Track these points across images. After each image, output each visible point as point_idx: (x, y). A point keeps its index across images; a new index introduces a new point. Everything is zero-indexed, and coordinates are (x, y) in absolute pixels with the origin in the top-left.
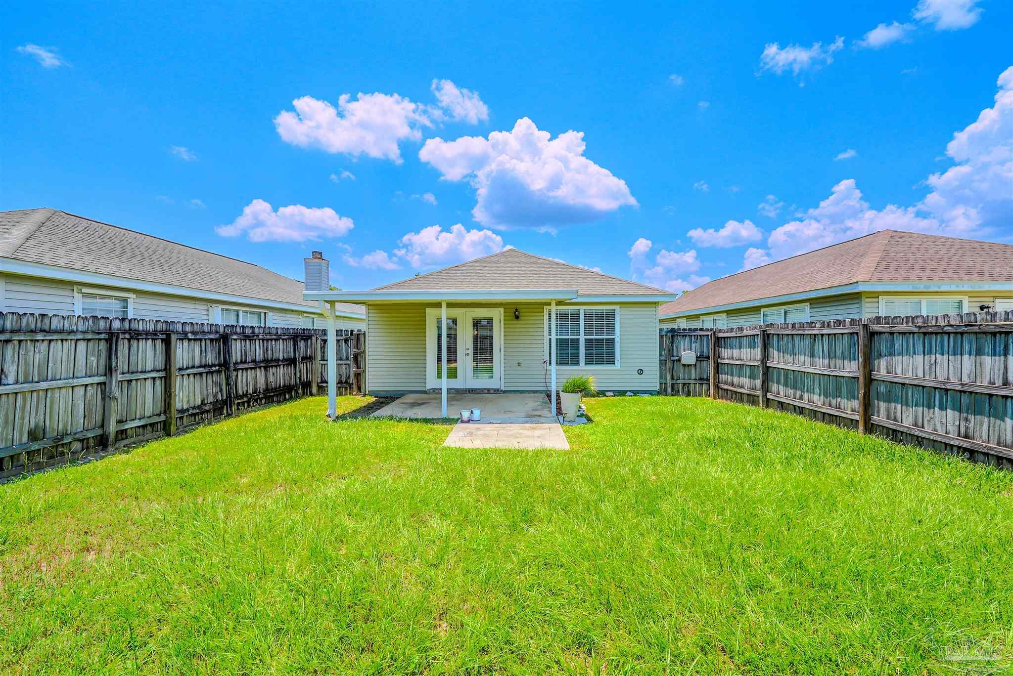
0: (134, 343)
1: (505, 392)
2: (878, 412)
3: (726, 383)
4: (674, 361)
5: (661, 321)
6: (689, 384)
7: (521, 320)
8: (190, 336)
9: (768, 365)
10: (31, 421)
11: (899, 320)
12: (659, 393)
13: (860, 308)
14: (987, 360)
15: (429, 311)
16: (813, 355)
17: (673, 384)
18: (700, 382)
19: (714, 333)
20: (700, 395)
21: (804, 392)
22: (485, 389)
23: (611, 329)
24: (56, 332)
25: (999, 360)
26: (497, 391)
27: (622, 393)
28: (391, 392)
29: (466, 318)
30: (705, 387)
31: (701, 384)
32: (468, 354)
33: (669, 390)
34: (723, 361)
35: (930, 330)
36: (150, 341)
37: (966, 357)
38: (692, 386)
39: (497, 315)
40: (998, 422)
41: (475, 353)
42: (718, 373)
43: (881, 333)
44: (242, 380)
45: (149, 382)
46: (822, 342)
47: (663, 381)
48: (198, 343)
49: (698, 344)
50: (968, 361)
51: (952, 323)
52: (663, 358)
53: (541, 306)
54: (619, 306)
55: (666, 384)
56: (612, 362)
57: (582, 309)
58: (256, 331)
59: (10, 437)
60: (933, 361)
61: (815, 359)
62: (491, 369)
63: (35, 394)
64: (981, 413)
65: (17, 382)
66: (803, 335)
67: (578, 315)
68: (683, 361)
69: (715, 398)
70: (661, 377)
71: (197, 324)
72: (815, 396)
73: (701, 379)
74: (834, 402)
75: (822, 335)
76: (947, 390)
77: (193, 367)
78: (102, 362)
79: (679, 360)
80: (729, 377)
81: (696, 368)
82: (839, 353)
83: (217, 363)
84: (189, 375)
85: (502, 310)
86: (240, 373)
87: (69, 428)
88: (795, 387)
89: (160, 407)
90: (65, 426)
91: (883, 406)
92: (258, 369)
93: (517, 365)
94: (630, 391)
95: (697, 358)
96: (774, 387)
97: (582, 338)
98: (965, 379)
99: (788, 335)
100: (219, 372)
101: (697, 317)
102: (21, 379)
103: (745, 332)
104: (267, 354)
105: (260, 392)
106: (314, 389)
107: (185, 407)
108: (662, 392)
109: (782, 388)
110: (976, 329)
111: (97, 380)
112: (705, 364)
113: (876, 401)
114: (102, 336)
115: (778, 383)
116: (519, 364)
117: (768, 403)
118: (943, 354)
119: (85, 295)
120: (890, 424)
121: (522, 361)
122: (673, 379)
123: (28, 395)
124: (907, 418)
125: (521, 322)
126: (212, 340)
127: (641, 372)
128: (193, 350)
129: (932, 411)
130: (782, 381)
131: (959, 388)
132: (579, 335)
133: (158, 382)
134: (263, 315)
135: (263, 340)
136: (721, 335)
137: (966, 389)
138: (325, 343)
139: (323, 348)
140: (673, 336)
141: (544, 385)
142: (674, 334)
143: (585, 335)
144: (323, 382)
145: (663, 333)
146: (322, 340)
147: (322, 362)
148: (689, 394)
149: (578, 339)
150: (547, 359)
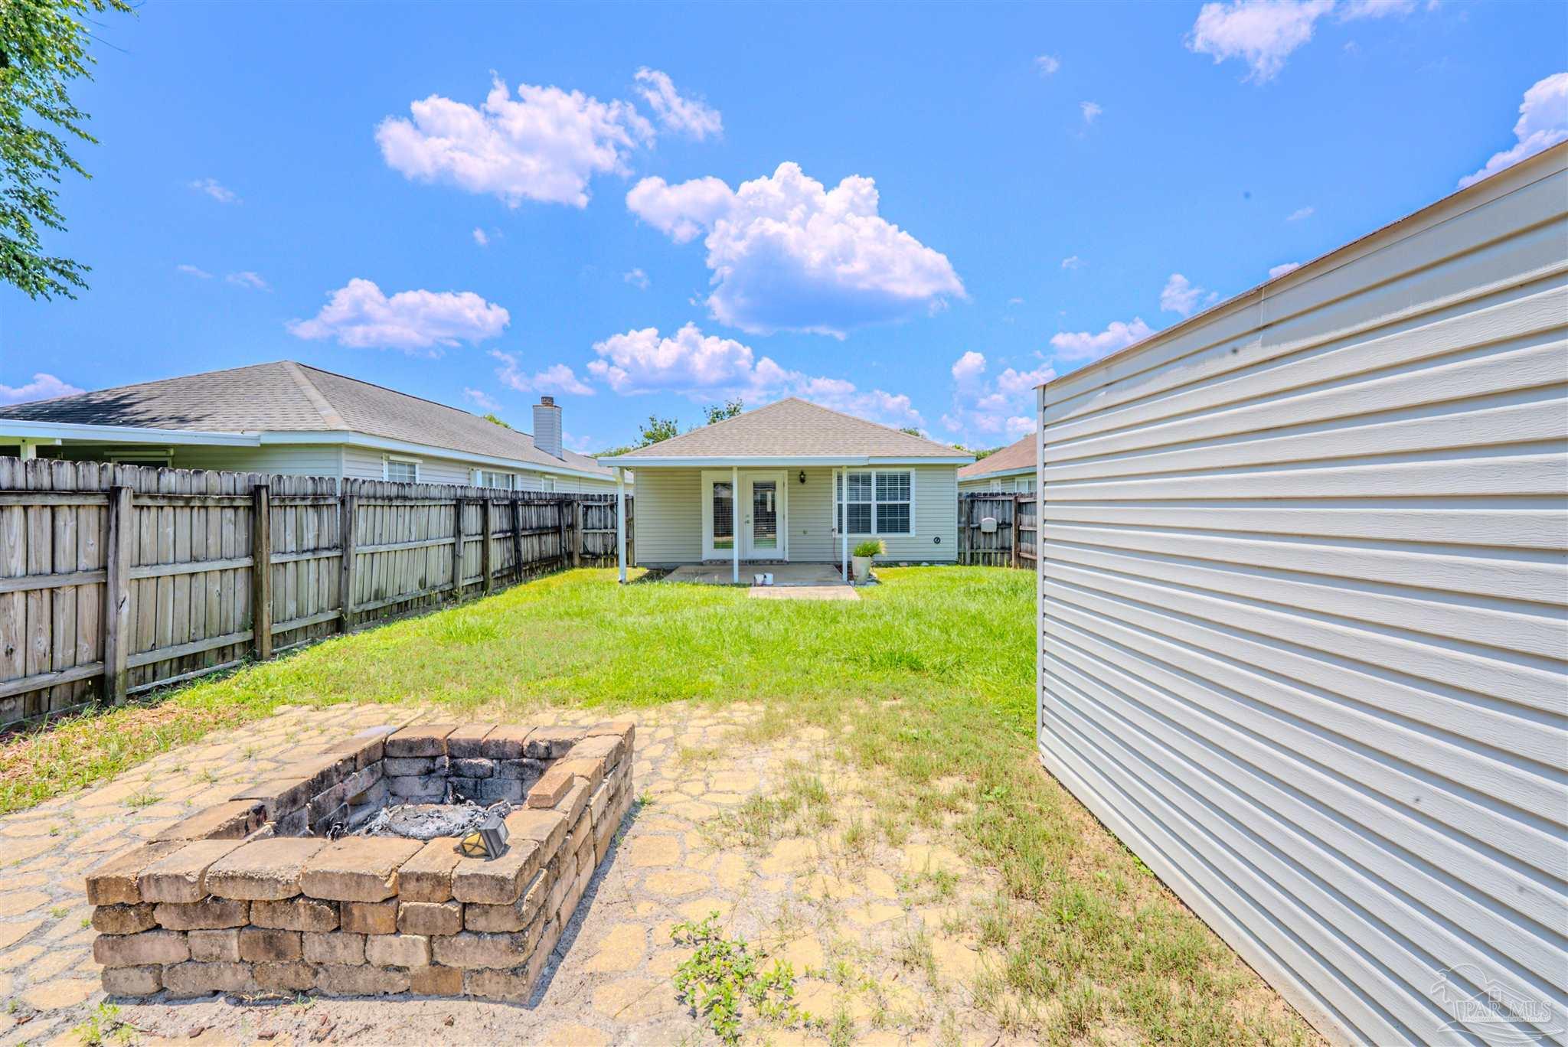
1: (788, 563)
3: (1027, 552)
4: (973, 529)
5: (960, 484)
6: (990, 553)
7: (807, 484)
12: (957, 563)
15: (703, 473)
17: (972, 554)
18: (1002, 551)
19: (1016, 498)
20: (1002, 565)
22: (767, 560)
23: (906, 493)
26: (781, 562)
27: (918, 563)
28: (668, 563)
29: (746, 482)
30: (1006, 557)
32: (748, 522)
33: (968, 560)
38: (993, 556)
39: (781, 479)
41: (756, 521)
42: (1019, 541)
44: (525, 548)
45: (475, 545)
47: (962, 550)
48: (499, 508)
49: (1000, 510)
52: (962, 525)
53: (830, 471)
54: (914, 469)
55: (965, 553)
56: (905, 528)
57: (875, 471)
62: (774, 540)
67: (870, 478)
68: (984, 529)
69: (1016, 568)
70: (959, 545)
73: (1002, 548)
79: (979, 528)
80: (1029, 545)
81: (997, 537)
85: (787, 474)
86: (523, 540)
89: (481, 568)
92: (534, 537)
93: (802, 533)
94: (925, 561)
95: (998, 524)
97: (874, 503)
100: (511, 538)
101: (1012, 478)
104: (540, 521)
106: (577, 561)
108: (960, 561)
112: (1007, 531)
114: (453, 502)
116: (806, 533)
119: (389, 462)
121: (806, 529)
122: (972, 548)
125: (808, 486)
127: (937, 540)
132: (870, 500)
136: (1022, 500)
138: (587, 510)
139: (585, 514)
140: (973, 502)
141: (832, 555)
142: (974, 499)
143: (877, 500)
144: (587, 552)
145: (962, 499)
146: (584, 506)
147: (584, 531)
148: (990, 564)
149: (870, 505)
150: (836, 526)
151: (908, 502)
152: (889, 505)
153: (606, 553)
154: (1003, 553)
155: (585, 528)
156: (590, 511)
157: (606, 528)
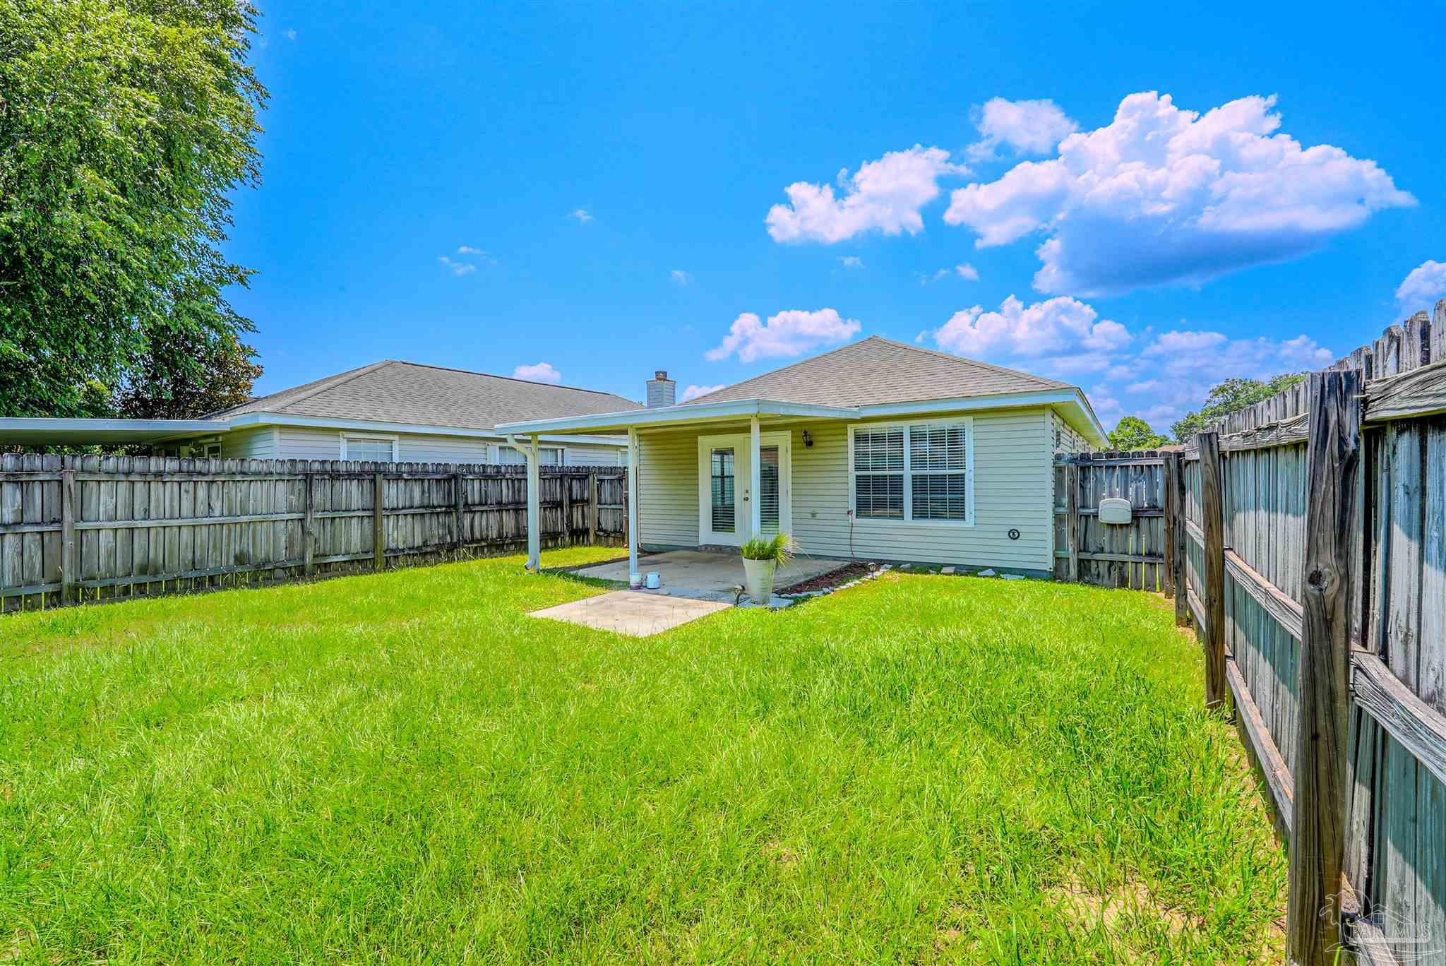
0: (337, 484)
2: (1235, 649)
4: (1085, 517)
6: (1123, 563)
7: (816, 448)
8: (405, 476)
10: (236, 548)
12: (1049, 577)
15: (701, 439)
17: (1084, 562)
18: (1149, 560)
20: (1149, 586)
23: (957, 453)
24: (255, 474)
28: (663, 547)
29: (744, 447)
30: (1158, 570)
31: (1151, 564)
32: (746, 499)
33: (1074, 572)
36: (356, 481)
38: (1130, 569)
39: (784, 443)
42: (1173, 542)
44: (481, 525)
45: (354, 521)
47: (1061, 554)
48: (419, 483)
49: (1142, 484)
52: (1063, 510)
53: (842, 425)
54: (971, 418)
55: (1068, 561)
56: (957, 511)
57: (905, 427)
58: (503, 470)
59: (218, 559)
62: (777, 521)
63: (238, 526)
65: (222, 515)
67: (901, 435)
68: (1105, 518)
69: (1169, 595)
70: (1057, 544)
71: (418, 464)
73: (1150, 554)
77: (411, 507)
78: (302, 500)
79: (1098, 515)
81: (1138, 532)
83: (446, 503)
84: (406, 515)
85: (788, 434)
86: (477, 516)
87: (271, 556)
89: (369, 544)
90: (268, 555)
92: (504, 513)
93: (810, 516)
94: (992, 568)
95: (1137, 510)
97: (908, 473)
100: (447, 513)
102: (225, 512)
104: (519, 496)
105: (507, 537)
106: (592, 538)
107: (401, 547)
108: (1057, 575)
111: (295, 516)
112: (1158, 523)
113: (1232, 622)
114: (300, 477)
116: (813, 515)
119: (349, 440)
121: (817, 510)
122: (1083, 550)
123: (232, 527)
125: (818, 451)
126: (438, 481)
127: (1014, 535)
128: (411, 491)
132: (902, 468)
133: (366, 521)
134: (559, 452)
135: (513, 481)
139: (599, 489)
140: (1084, 469)
141: (848, 548)
142: (1084, 464)
143: (912, 468)
144: (600, 529)
145: (1062, 464)
146: (599, 480)
147: (599, 506)
148: (1123, 583)
149: (902, 476)
150: (853, 507)
151: (961, 471)
152: (932, 477)
153: (615, 531)
154: (1152, 565)
155: (599, 503)
156: (603, 484)
157: (615, 503)
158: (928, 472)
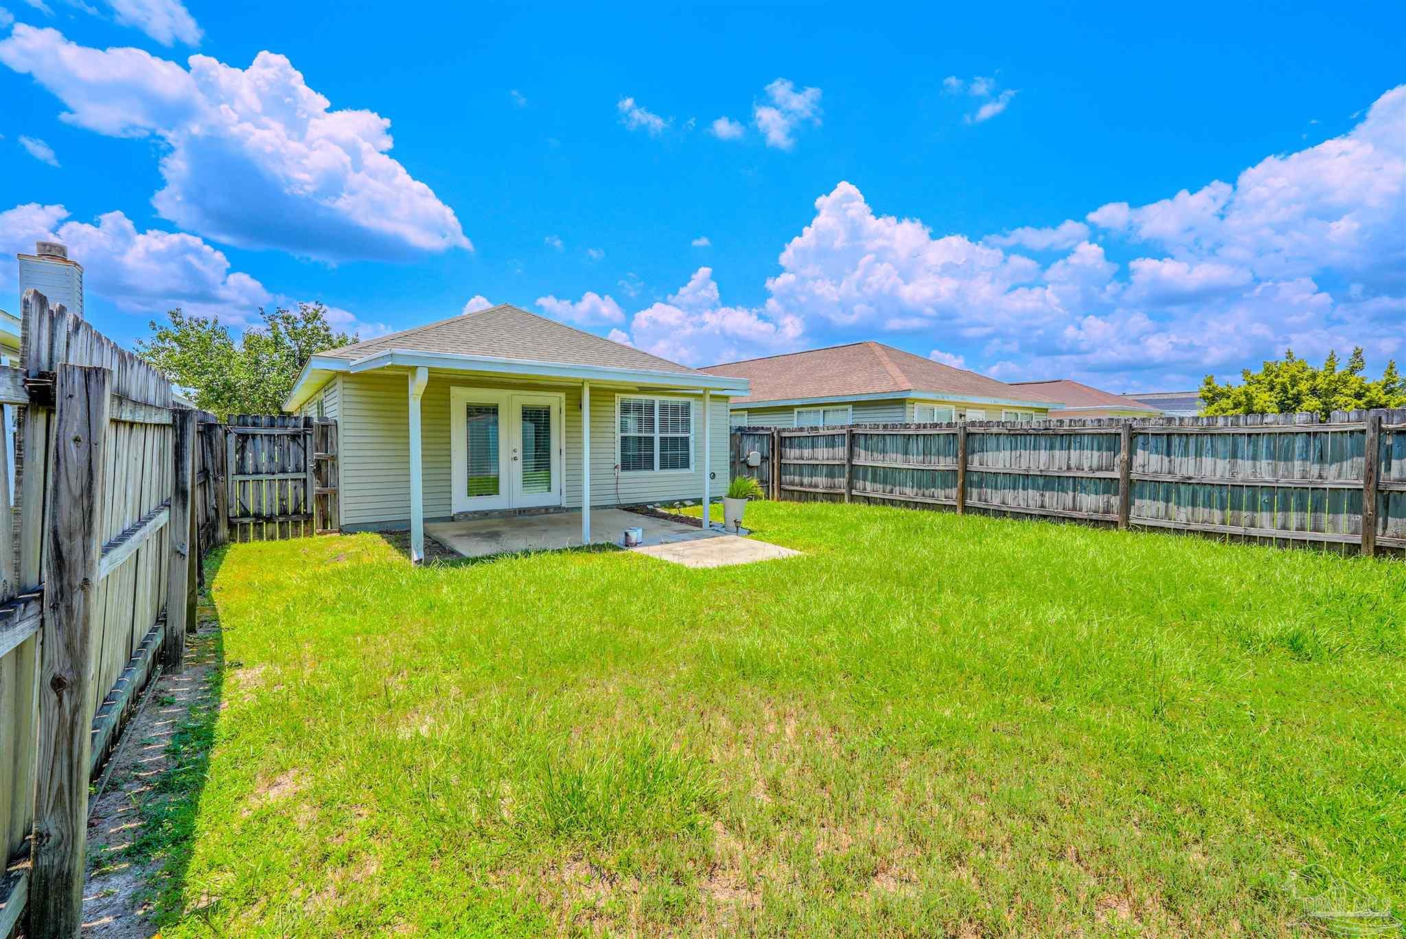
1: (568, 510)
2: (971, 497)
3: (794, 484)
4: (741, 463)
9: (853, 463)
11: (991, 424)
13: (904, 412)
14: (1057, 453)
15: (455, 391)
16: (906, 453)
19: (779, 432)
20: (763, 499)
21: (895, 486)
22: (541, 508)
23: (686, 425)
25: (1064, 453)
26: (558, 509)
27: (699, 502)
28: (389, 524)
29: (511, 405)
32: (515, 459)
34: (788, 462)
35: (1018, 432)
37: (1042, 452)
39: (556, 402)
40: (1063, 494)
41: (525, 457)
42: (780, 474)
43: (975, 434)
46: (917, 443)
50: (1044, 455)
51: (1033, 427)
52: (732, 459)
53: (612, 394)
54: (693, 399)
56: (685, 464)
57: (658, 399)
60: (1018, 455)
61: (908, 456)
62: (548, 479)
64: (1053, 490)
66: (897, 435)
67: (653, 407)
68: (750, 463)
69: (778, 500)
70: (731, 480)
72: (908, 488)
74: (927, 492)
75: (917, 435)
76: (1027, 475)
79: (746, 462)
80: (797, 478)
81: (760, 470)
82: (933, 450)
85: (563, 395)
88: (885, 482)
91: (975, 491)
95: (761, 459)
96: (860, 484)
97: (657, 436)
98: (1042, 467)
99: (878, 435)
103: (821, 432)
106: (223, 531)
109: (869, 484)
110: (1051, 432)
113: (969, 489)
115: (865, 479)
117: (853, 499)
118: (1025, 450)
120: (982, 505)
124: (995, 498)
127: (713, 476)
129: (1016, 491)
130: (870, 477)
131: (1039, 473)
132: (653, 432)
136: (785, 435)
137: (1044, 473)
138: (245, 441)
139: (242, 450)
140: (741, 436)
141: (615, 497)
142: (742, 432)
143: (660, 432)
144: (244, 513)
146: (239, 435)
147: (239, 478)
149: (653, 438)
150: (618, 462)
151: (687, 435)
152: (671, 438)
153: (284, 512)
155: (242, 471)
156: (249, 445)
157: (284, 471)
158: (669, 435)
